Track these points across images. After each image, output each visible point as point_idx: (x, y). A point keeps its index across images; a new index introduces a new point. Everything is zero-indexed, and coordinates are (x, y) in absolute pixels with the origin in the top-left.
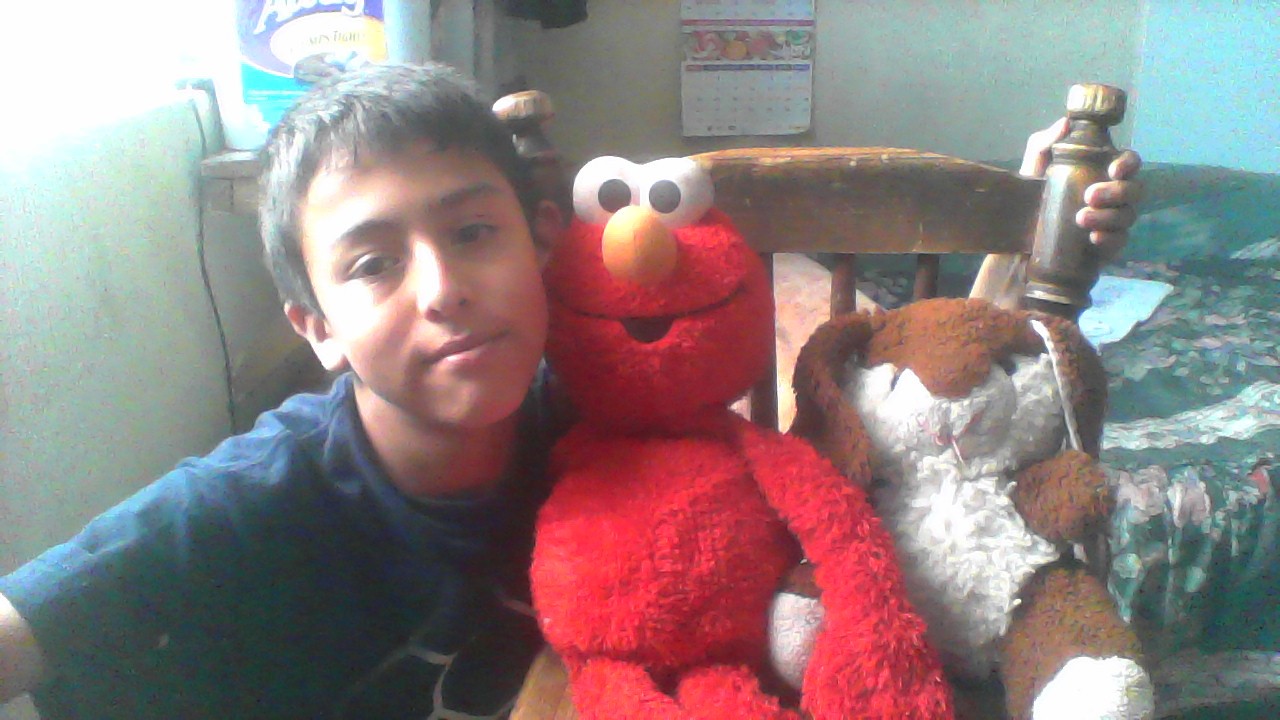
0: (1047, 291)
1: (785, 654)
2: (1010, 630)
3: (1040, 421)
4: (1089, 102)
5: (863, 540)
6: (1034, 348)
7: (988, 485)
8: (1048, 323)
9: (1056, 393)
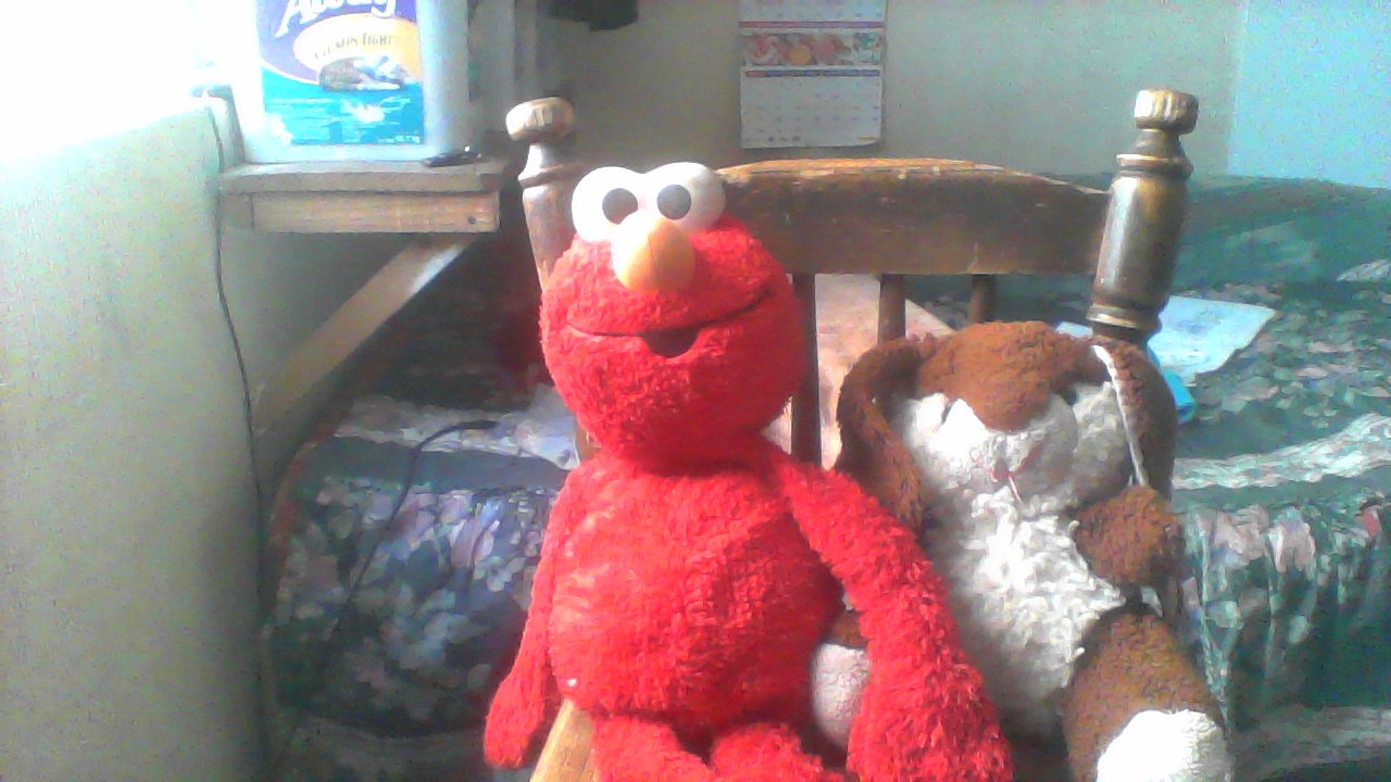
0: (1112, 314)
1: (830, 710)
2: (1073, 681)
3: (1103, 455)
4: (1158, 108)
5: (913, 586)
6: (1097, 376)
7: (1048, 524)
8: (1110, 348)
9: (1120, 425)
